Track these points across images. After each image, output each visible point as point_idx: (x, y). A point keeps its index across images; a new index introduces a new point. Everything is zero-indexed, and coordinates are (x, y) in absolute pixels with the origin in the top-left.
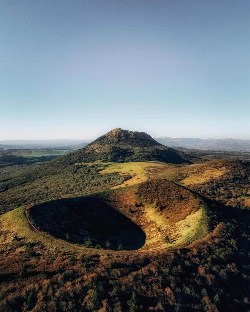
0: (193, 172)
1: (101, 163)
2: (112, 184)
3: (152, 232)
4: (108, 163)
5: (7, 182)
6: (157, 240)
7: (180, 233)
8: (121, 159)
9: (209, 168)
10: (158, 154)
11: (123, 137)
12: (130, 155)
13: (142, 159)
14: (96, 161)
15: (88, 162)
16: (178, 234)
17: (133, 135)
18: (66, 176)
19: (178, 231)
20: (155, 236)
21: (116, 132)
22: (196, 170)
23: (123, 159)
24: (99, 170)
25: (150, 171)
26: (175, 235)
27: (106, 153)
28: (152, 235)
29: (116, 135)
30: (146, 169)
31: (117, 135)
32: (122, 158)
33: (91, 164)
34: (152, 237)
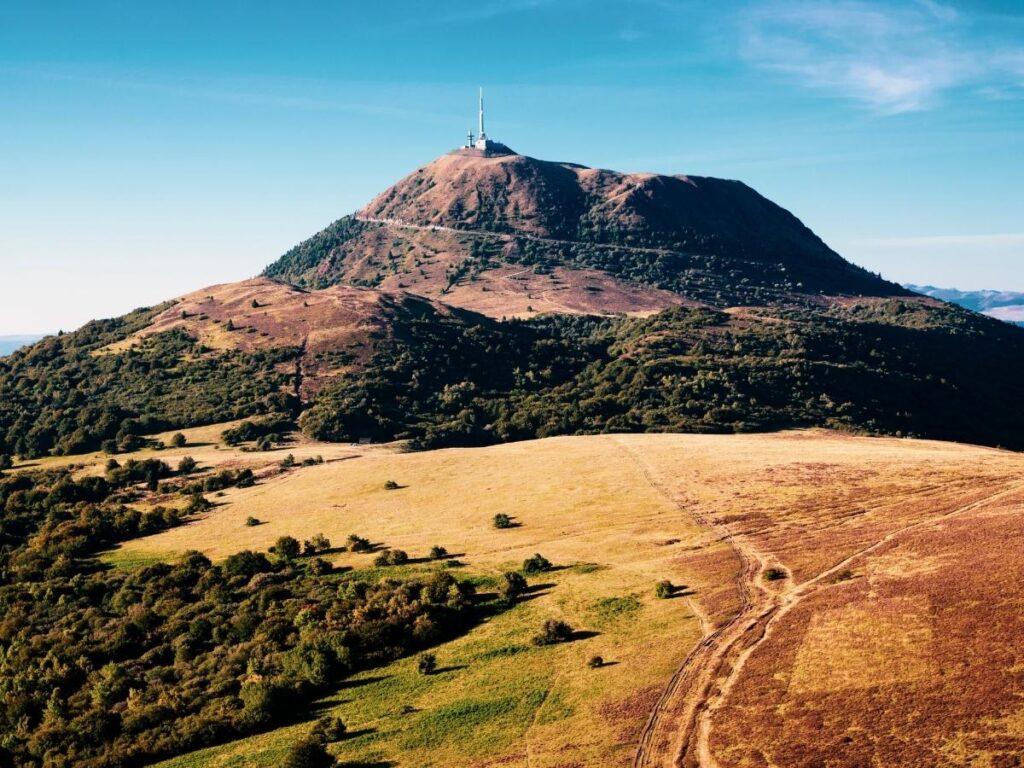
8: (452, 409)
10: (874, 362)
11: (528, 225)
12: (563, 374)
13: (684, 411)
14: (166, 437)
15: (77, 450)
17: (623, 198)
21: (464, 181)
23: (478, 411)
29: (458, 208)
31: (471, 204)
32: (465, 397)
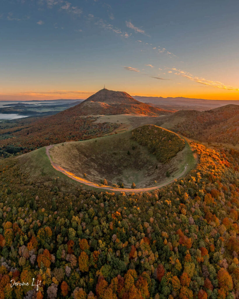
0: (165, 120)
1: (93, 116)
2: (104, 131)
3: (149, 169)
4: (99, 116)
5: (28, 129)
6: (156, 176)
7: (175, 167)
9: (176, 117)
14: (89, 114)
15: (83, 115)
16: (174, 169)
18: (68, 125)
19: (173, 166)
20: (154, 173)
22: (168, 119)
24: (92, 122)
25: (133, 121)
26: (172, 169)
27: (97, 108)
28: (150, 172)
30: (130, 119)
33: (86, 117)
34: (151, 173)
